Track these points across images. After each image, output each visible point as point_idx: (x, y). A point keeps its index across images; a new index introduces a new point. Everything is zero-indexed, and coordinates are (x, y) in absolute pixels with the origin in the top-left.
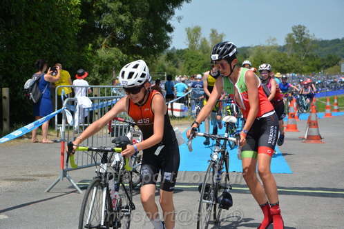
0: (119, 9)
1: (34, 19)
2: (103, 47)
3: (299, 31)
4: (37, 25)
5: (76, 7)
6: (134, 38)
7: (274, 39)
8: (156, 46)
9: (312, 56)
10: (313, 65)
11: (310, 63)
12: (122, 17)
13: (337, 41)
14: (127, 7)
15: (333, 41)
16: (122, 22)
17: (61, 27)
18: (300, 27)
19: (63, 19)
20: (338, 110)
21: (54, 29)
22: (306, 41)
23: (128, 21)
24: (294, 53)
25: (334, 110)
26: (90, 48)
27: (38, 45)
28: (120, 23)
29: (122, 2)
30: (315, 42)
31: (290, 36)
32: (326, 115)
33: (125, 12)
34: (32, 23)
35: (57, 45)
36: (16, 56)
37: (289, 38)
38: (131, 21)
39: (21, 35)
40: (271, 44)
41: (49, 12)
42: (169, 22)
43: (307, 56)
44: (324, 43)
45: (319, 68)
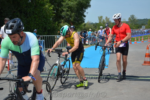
0: (67, 10)
1: (36, 14)
2: (62, 23)
3: (133, 16)
4: (37, 16)
5: (51, 10)
6: (72, 19)
7: (125, 19)
8: (80, 22)
9: (137, 24)
10: (137, 27)
11: (136, 26)
12: (68, 13)
13: (145, 19)
14: (69, 10)
15: (143, 19)
16: (68, 14)
17: (46, 17)
18: (133, 15)
19: (46, 14)
20: (140, 41)
21: (43, 17)
22: (135, 19)
23: (70, 14)
24: (131, 23)
25: (138, 41)
26: (57, 23)
27: (38, 23)
28: (67, 15)
29: (68, 8)
30: (137, 20)
31: (130, 18)
32: (135, 43)
33: (69, 11)
34: (35, 15)
35: (45, 23)
36: (30, 26)
37: (130, 19)
38: (71, 14)
39: (32, 19)
40: (124, 21)
41: (41, 12)
42: (84, 14)
43: (135, 24)
44: (141, 20)
45: (138, 28)
